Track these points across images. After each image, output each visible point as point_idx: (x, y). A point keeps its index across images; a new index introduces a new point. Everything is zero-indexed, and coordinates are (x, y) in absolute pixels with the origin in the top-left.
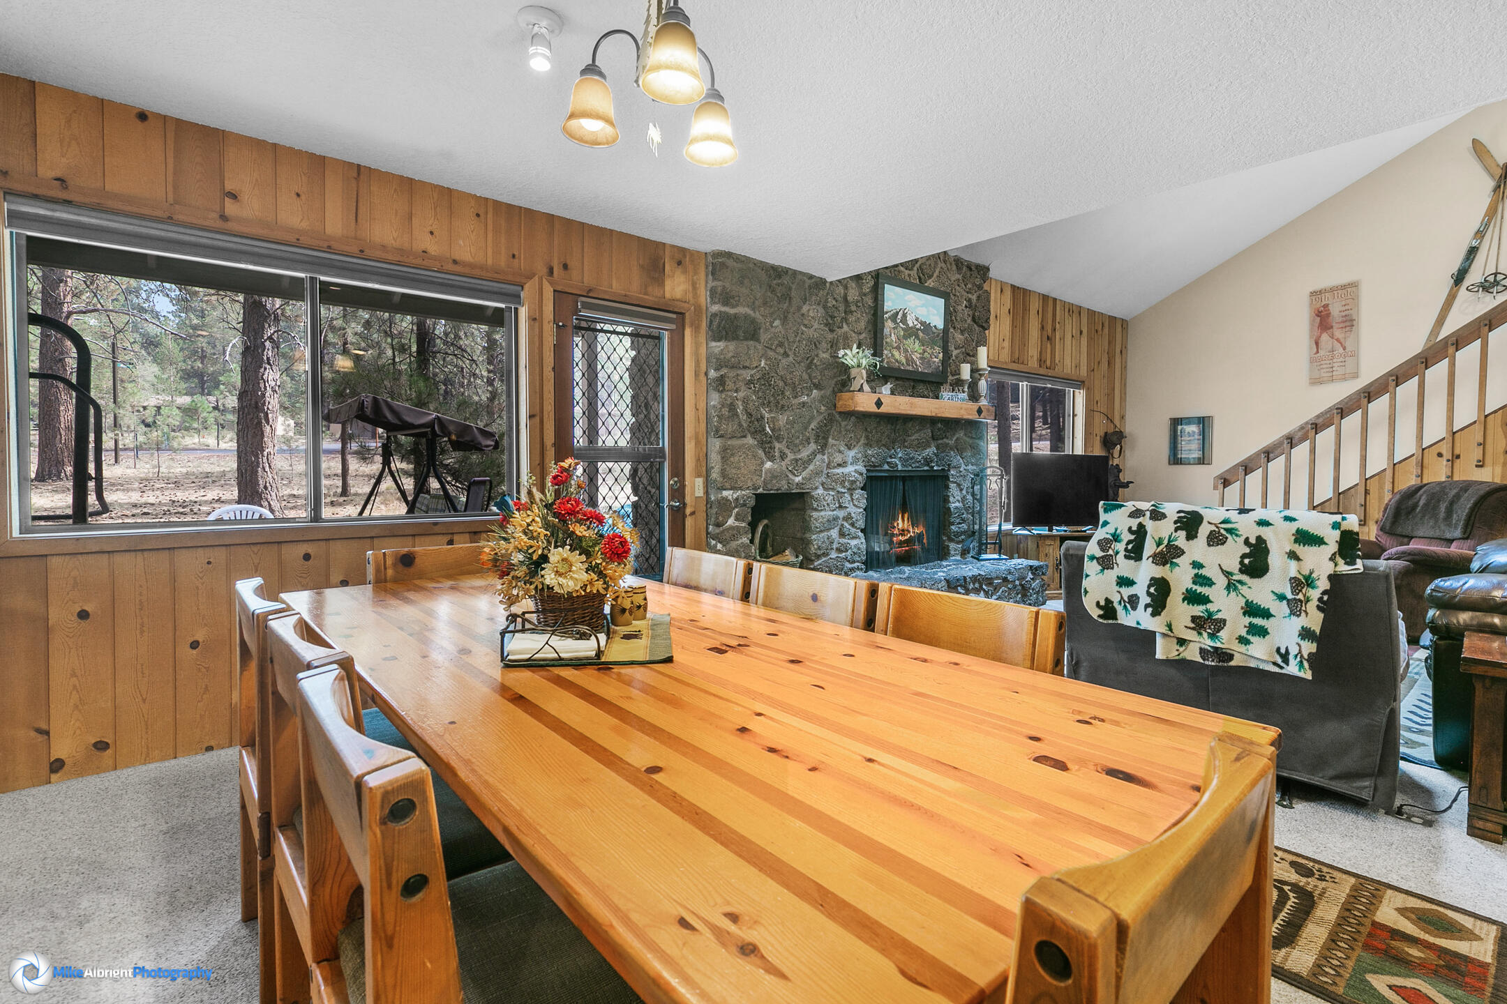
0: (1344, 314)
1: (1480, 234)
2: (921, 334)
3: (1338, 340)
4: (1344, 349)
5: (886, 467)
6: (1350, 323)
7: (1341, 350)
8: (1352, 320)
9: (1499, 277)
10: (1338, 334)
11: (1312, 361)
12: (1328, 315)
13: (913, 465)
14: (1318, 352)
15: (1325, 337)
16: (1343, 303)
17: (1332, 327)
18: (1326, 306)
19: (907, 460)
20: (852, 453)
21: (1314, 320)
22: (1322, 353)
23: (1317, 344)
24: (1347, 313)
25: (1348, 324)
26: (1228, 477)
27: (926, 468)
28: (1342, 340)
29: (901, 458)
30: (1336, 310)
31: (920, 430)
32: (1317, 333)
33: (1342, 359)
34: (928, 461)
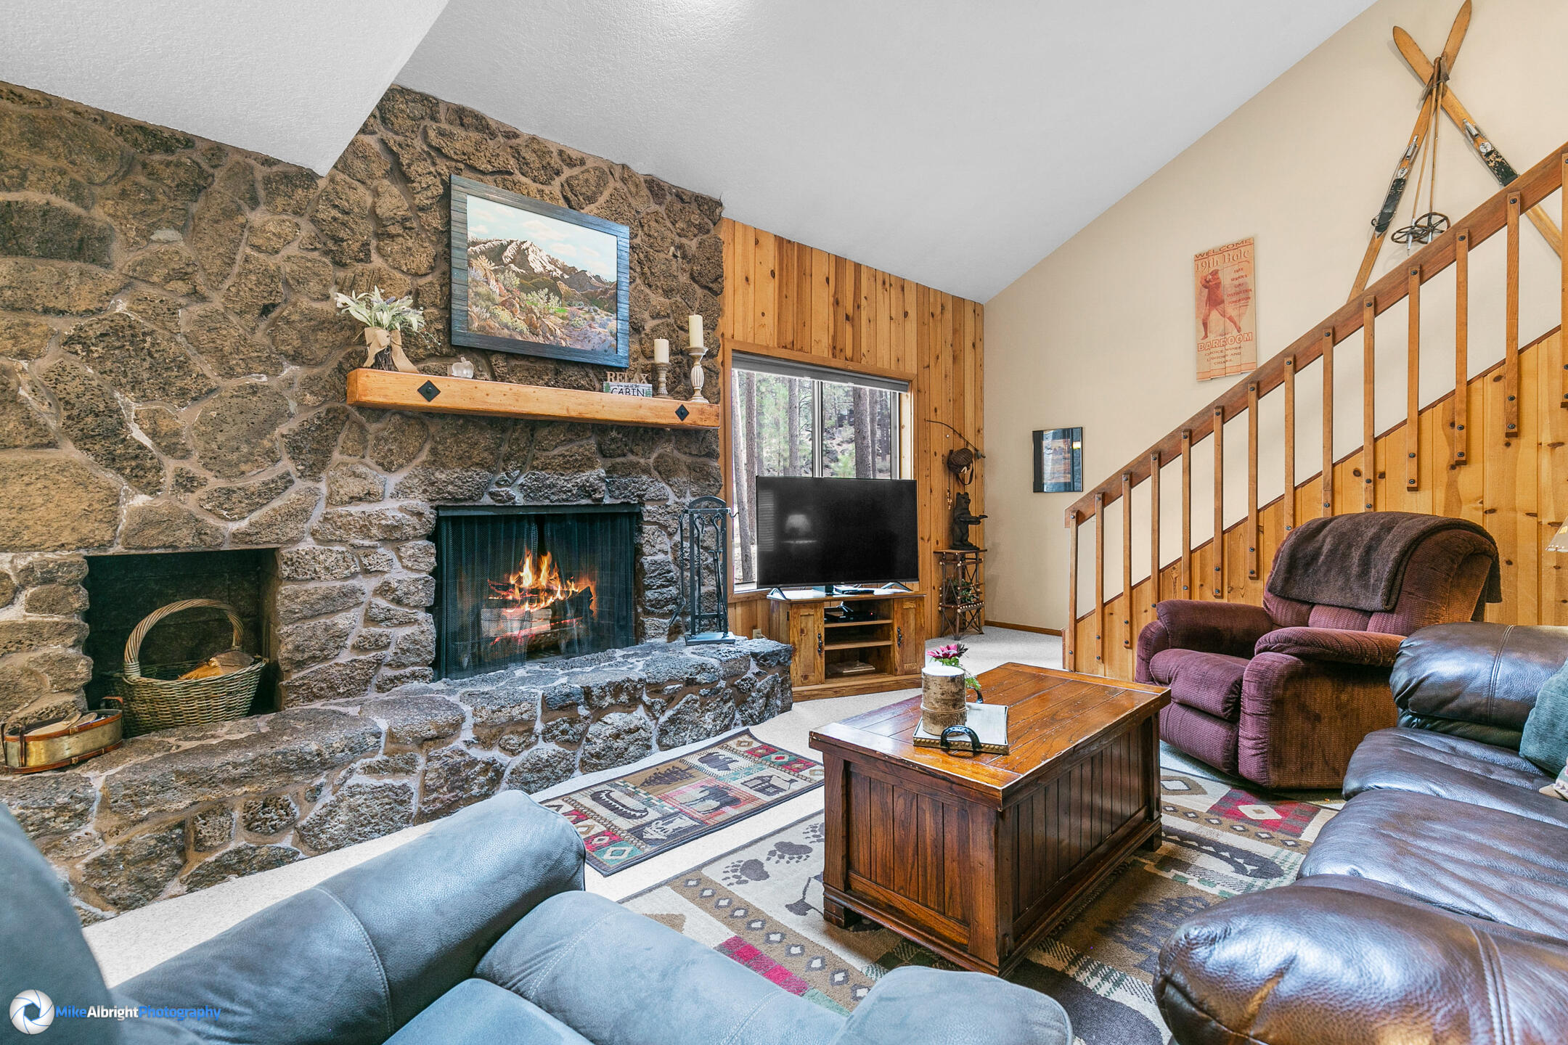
0: (1237, 282)
1: (1408, 160)
2: (563, 287)
3: (1231, 319)
4: (1239, 331)
5: (487, 500)
6: (1244, 294)
7: (1235, 332)
8: (1247, 291)
9: (1435, 219)
10: (1231, 310)
11: (1200, 348)
12: (1218, 285)
13: (554, 498)
14: (1206, 336)
15: (1215, 315)
16: (1236, 268)
17: (1223, 302)
18: (1215, 273)
19: (539, 489)
20: (394, 480)
21: (1201, 292)
22: (1211, 337)
23: (1205, 325)
24: (1241, 281)
25: (1242, 296)
26: (1083, 510)
27: (584, 502)
28: (1236, 319)
29: (522, 485)
30: (1226, 279)
31: (571, 441)
32: (1204, 310)
33: (1236, 345)
34: (586, 490)
